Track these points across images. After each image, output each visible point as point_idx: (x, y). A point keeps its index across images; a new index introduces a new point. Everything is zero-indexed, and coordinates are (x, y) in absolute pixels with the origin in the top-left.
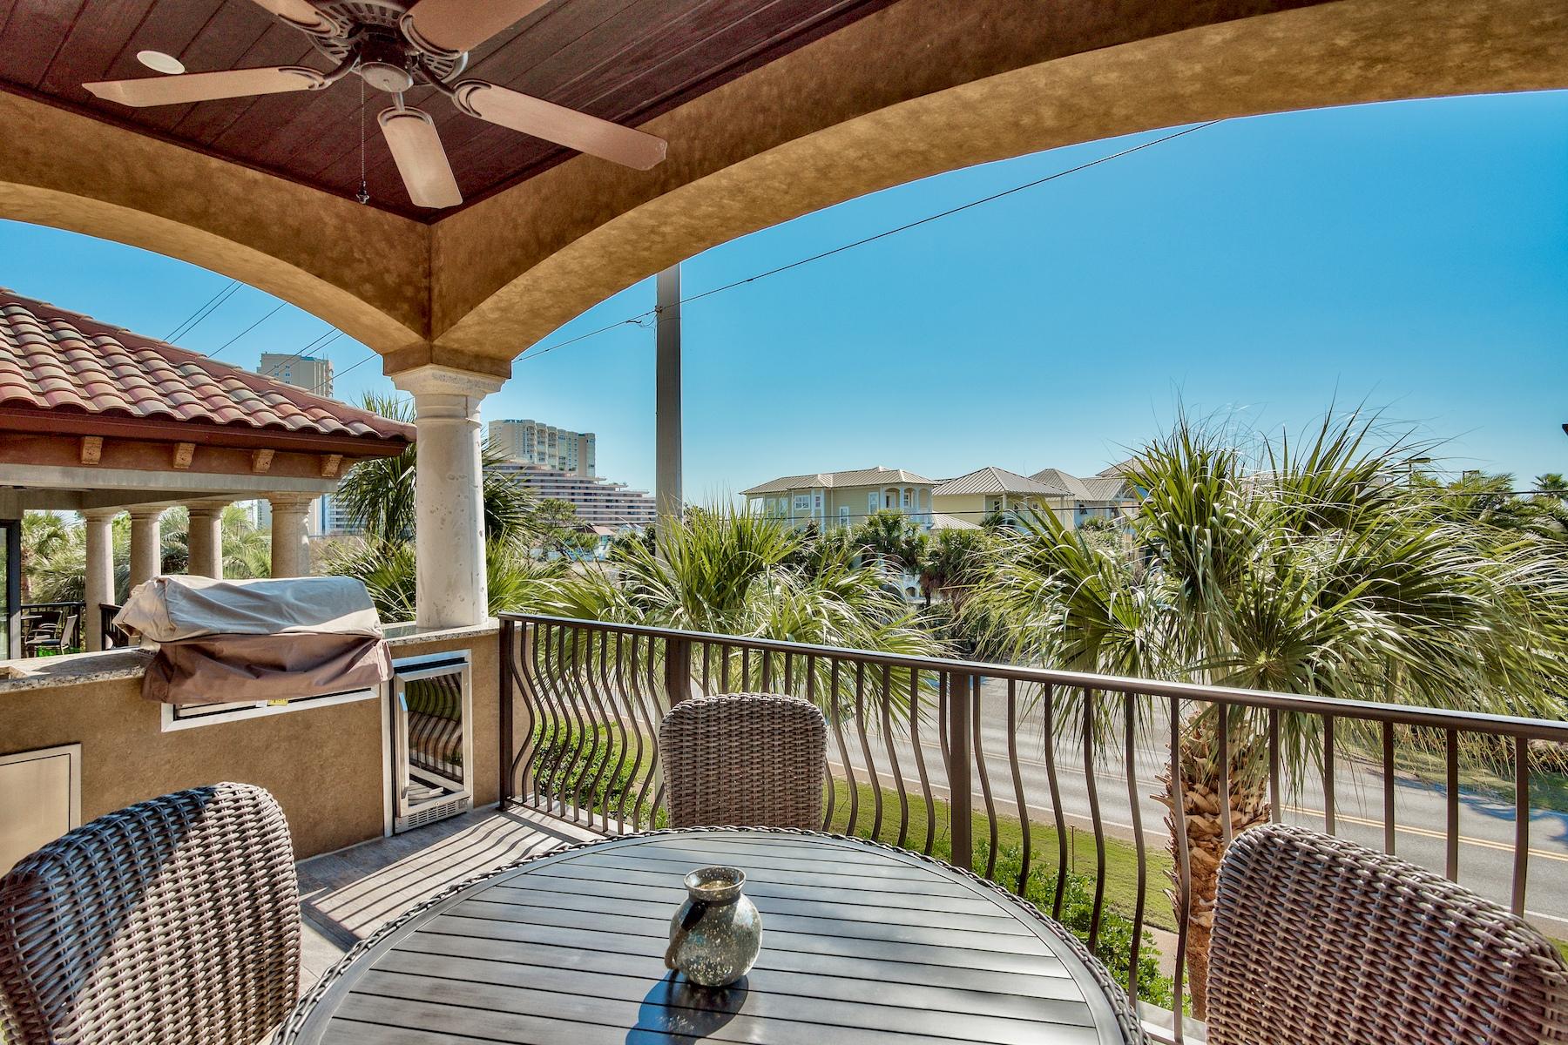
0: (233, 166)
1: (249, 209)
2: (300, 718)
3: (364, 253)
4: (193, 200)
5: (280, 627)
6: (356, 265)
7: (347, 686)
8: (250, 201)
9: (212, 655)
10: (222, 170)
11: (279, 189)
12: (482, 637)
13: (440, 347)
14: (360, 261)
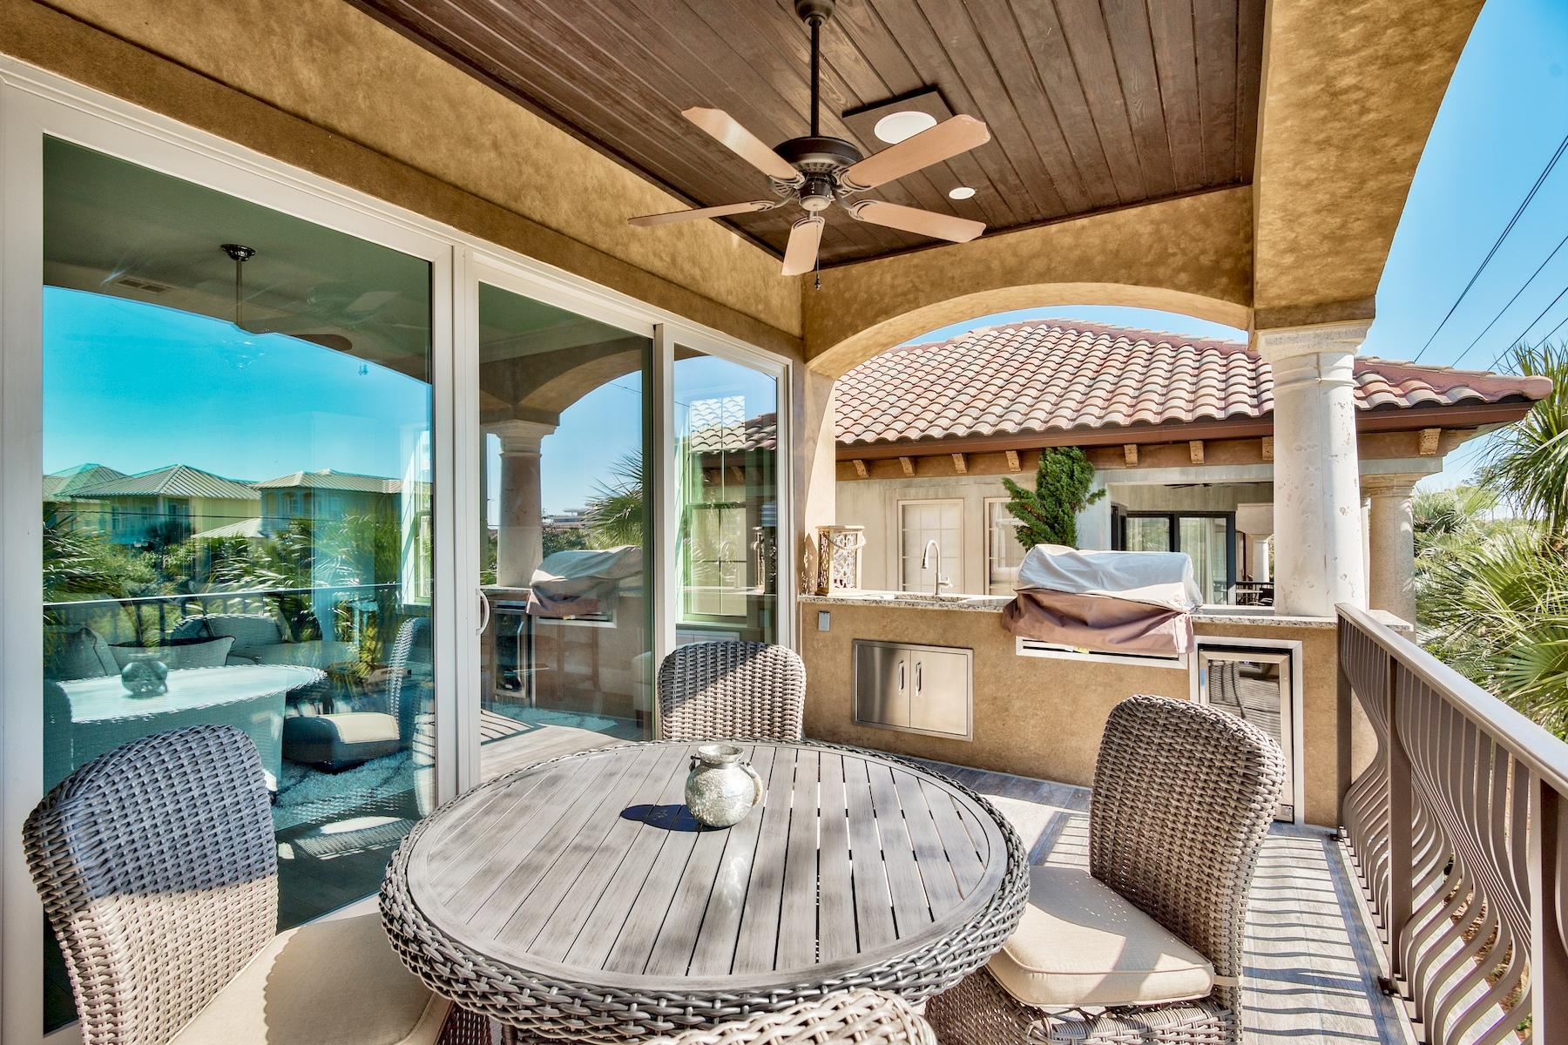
0: (1066, 224)
1: (1078, 252)
2: (1113, 670)
3: (1178, 245)
4: (1040, 264)
5: (1084, 588)
6: (1171, 260)
7: (1142, 650)
8: (1079, 245)
9: (1038, 604)
10: (1059, 231)
11: (1101, 224)
12: (1315, 630)
13: (1265, 310)
14: (1174, 255)
